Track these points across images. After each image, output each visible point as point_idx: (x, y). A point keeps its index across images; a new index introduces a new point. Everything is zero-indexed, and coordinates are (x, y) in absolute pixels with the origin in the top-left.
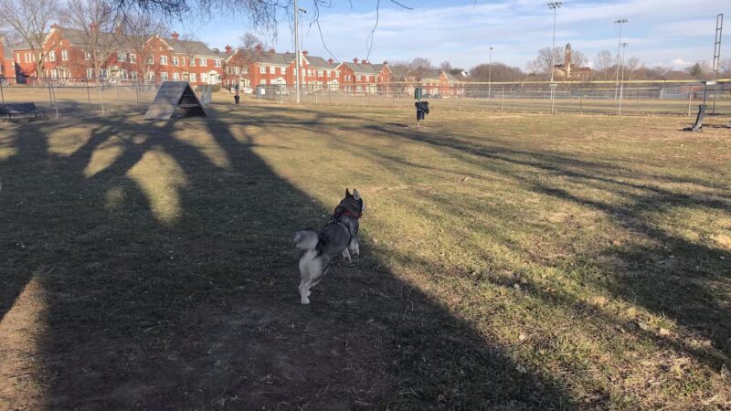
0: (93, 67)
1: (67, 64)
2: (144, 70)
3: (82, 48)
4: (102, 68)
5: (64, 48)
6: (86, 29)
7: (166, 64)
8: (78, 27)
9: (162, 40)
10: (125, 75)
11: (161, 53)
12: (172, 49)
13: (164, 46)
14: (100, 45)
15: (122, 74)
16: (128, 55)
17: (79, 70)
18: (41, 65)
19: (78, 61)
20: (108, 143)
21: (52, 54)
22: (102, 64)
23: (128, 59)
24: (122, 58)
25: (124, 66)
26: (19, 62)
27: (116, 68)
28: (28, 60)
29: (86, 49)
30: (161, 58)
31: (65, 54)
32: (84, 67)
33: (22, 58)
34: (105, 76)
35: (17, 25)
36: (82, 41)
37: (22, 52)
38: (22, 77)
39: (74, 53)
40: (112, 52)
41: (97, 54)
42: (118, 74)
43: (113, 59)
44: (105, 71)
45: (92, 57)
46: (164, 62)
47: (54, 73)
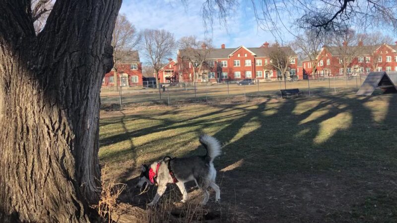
0: (343, 67)
1: (329, 67)
2: (374, 66)
3: (337, 57)
4: (348, 67)
5: (327, 58)
6: (340, 46)
7: (391, 61)
8: (335, 45)
9: (387, 46)
10: (362, 70)
11: (387, 55)
12: (394, 51)
13: (389, 50)
14: (348, 54)
15: (361, 69)
16: (365, 58)
17: (335, 69)
18: (315, 69)
19: (335, 65)
20: (324, 108)
21: (322, 62)
22: (348, 65)
23: (365, 61)
24: (361, 60)
25: (362, 65)
26: (305, 68)
27: (357, 66)
28: (310, 66)
29: (339, 57)
30: (387, 58)
31: (328, 61)
32: (338, 68)
33: (307, 66)
34: (350, 72)
35: (304, 48)
36: (338, 53)
37: (307, 62)
38: (306, 76)
39: (334, 60)
40: (354, 57)
41: (346, 59)
42: (358, 70)
43: (355, 62)
44: (350, 69)
45: (343, 61)
46: (389, 60)
47: (322, 72)
